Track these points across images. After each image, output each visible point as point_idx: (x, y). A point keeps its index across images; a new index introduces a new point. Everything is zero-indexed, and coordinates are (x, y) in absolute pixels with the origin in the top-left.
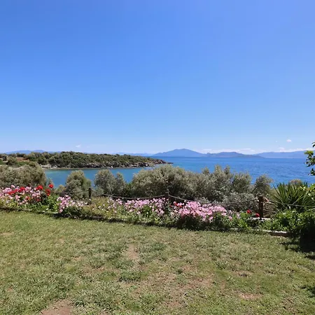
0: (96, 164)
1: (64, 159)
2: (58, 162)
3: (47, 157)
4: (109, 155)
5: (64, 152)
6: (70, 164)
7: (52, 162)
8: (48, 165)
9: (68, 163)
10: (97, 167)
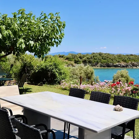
0: (123, 64)
1: (95, 59)
2: (90, 62)
3: (80, 58)
4: (135, 56)
5: (94, 53)
6: (100, 63)
7: (85, 62)
8: (82, 65)
9: (97, 63)
10: (123, 67)
